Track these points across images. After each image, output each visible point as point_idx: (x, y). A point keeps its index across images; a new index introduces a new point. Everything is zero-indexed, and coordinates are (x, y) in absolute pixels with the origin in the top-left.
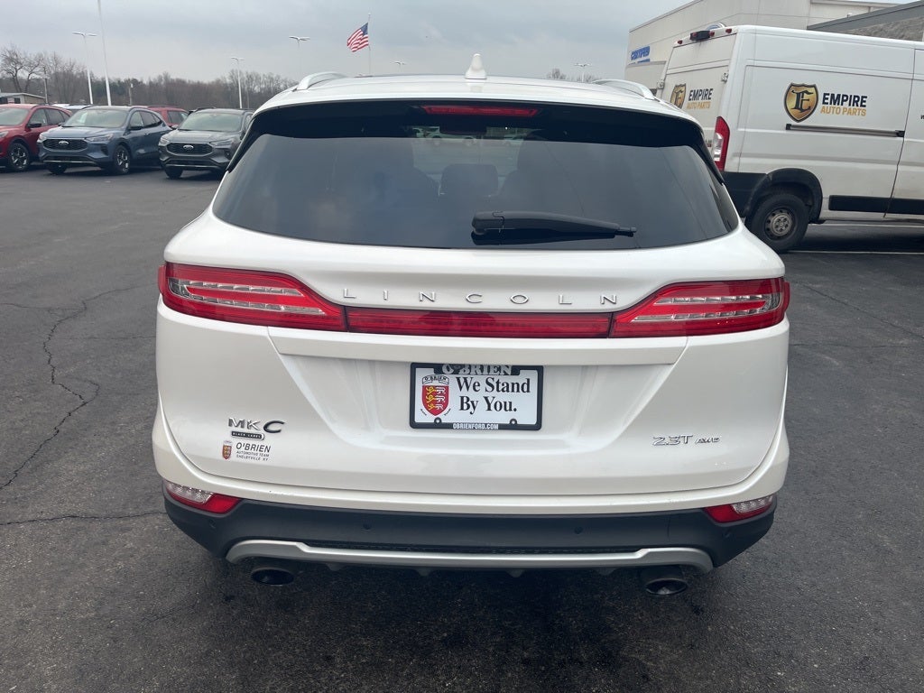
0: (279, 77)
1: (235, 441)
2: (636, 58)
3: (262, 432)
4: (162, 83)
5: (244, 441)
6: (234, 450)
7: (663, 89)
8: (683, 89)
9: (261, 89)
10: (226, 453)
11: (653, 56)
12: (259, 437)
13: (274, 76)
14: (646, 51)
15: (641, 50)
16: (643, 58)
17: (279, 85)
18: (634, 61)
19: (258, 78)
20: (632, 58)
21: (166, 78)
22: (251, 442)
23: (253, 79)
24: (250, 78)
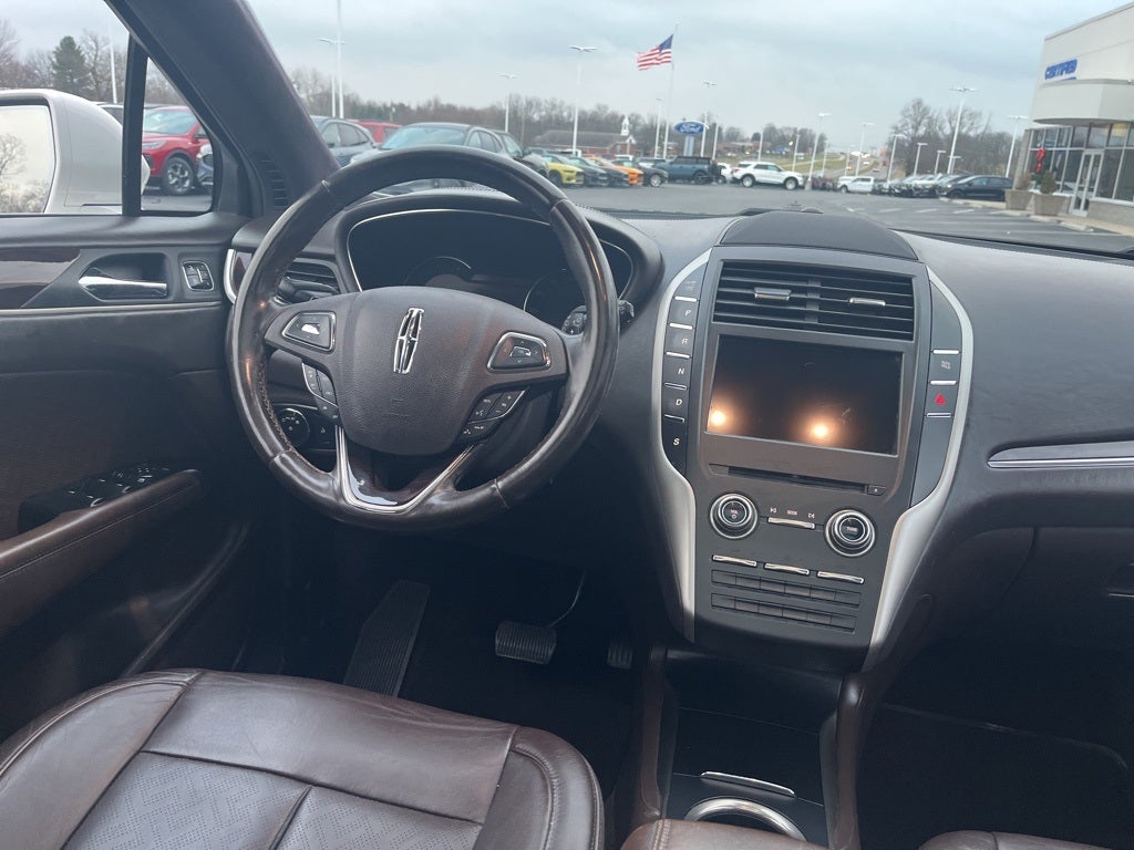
0: (562, 102)
2: (1054, 75)
4: (431, 108)
9: (541, 117)
11: (1079, 73)
13: (558, 102)
14: (1070, 66)
15: (1061, 65)
16: (1065, 76)
17: (561, 112)
18: (1049, 80)
19: (538, 104)
20: (1047, 77)
21: (436, 102)
23: (532, 106)
24: (530, 104)
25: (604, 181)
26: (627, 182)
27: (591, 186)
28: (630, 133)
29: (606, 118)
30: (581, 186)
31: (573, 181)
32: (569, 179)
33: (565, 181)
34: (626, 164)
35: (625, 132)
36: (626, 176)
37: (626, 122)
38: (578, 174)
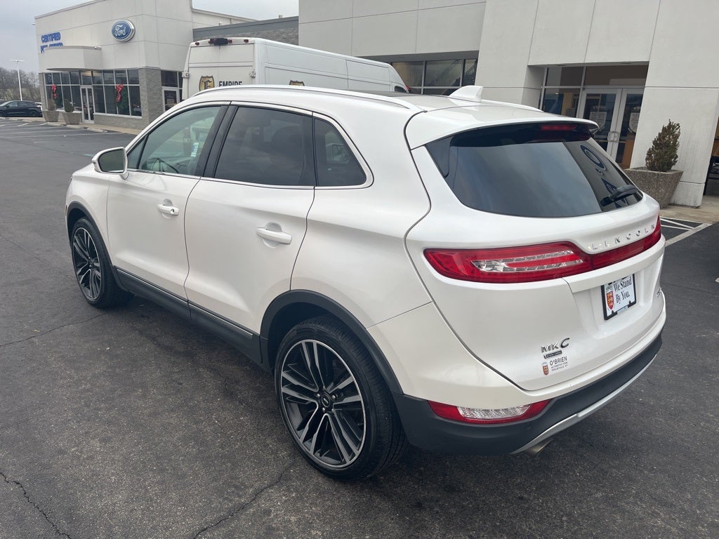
1: (548, 361)
2: (47, 41)
3: (560, 349)
5: (553, 359)
6: (550, 367)
7: (188, 78)
8: (211, 80)
10: (546, 372)
12: (560, 352)
14: (56, 36)
15: (51, 35)
18: (45, 44)
20: (43, 41)
22: (556, 358)
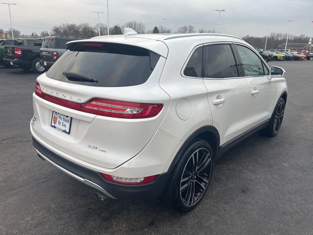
23: (279, 36)
24: (278, 35)
25: (293, 59)
26: (301, 59)
27: (287, 60)
28: (312, 43)
29: (304, 39)
30: (285, 60)
31: (282, 59)
32: (280, 58)
33: (279, 59)
34: (302, 54)
35: (310, 43)
36: (301, 57)
37: (311, 40)
38: (283, 57)
